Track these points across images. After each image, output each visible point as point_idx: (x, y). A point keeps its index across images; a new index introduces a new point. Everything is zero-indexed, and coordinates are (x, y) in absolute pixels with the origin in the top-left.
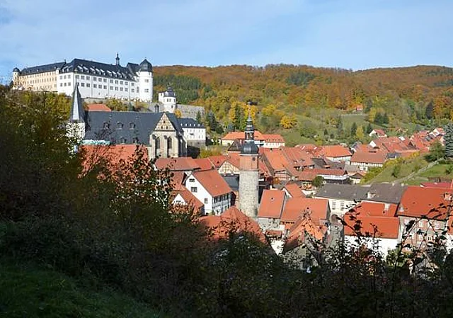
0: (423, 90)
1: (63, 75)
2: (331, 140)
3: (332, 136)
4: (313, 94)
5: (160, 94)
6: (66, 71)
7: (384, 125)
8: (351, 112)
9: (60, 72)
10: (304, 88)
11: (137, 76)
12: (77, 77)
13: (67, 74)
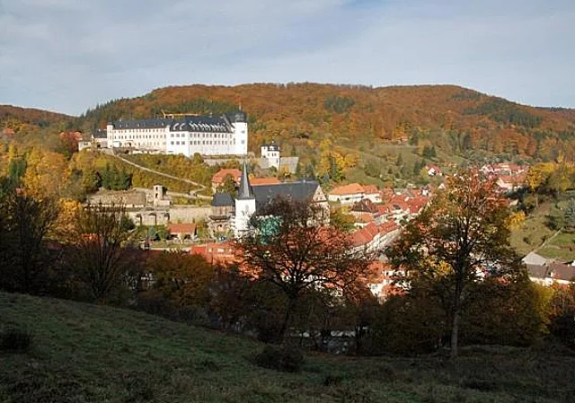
0: (455, 117)
1: (175, 133)
2: (398, 180)
3: (397, 176)
4: (356, 122)
5: (262, 148)
6: (177, 129)
7: (434, 159)
8: (397, 143)
9: (171, 130)
10: (347, 116)
11: (234, 127)
12: (191, 135)
13: (180, 133)
